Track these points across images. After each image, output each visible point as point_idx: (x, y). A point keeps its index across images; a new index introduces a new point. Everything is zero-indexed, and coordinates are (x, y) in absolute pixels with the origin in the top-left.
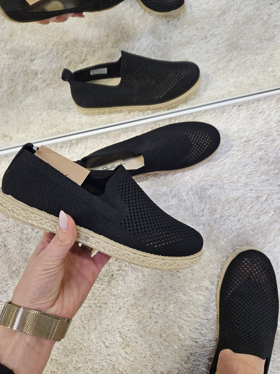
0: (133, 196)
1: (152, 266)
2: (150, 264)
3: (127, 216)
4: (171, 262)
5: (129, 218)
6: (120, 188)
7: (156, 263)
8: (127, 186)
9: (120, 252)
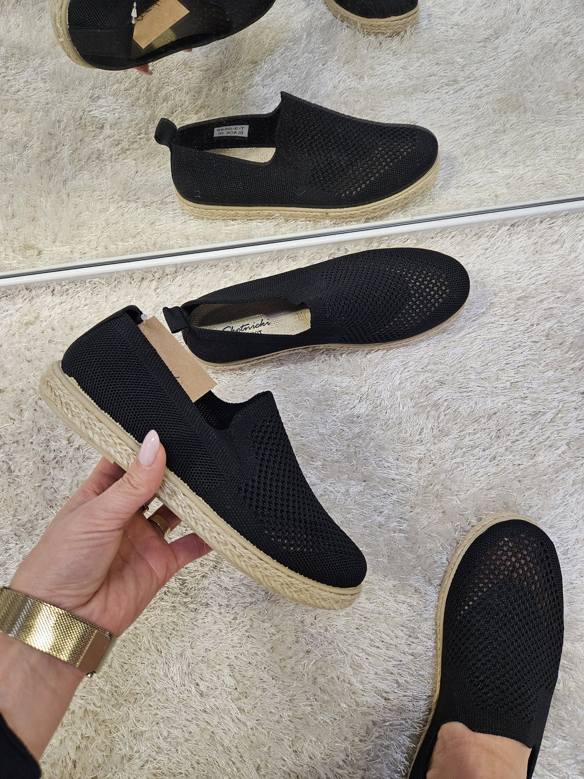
3: (253, 480)
4: (301, 586)
6: (257, 429)
7: (276, 578)
9: (221, 536)
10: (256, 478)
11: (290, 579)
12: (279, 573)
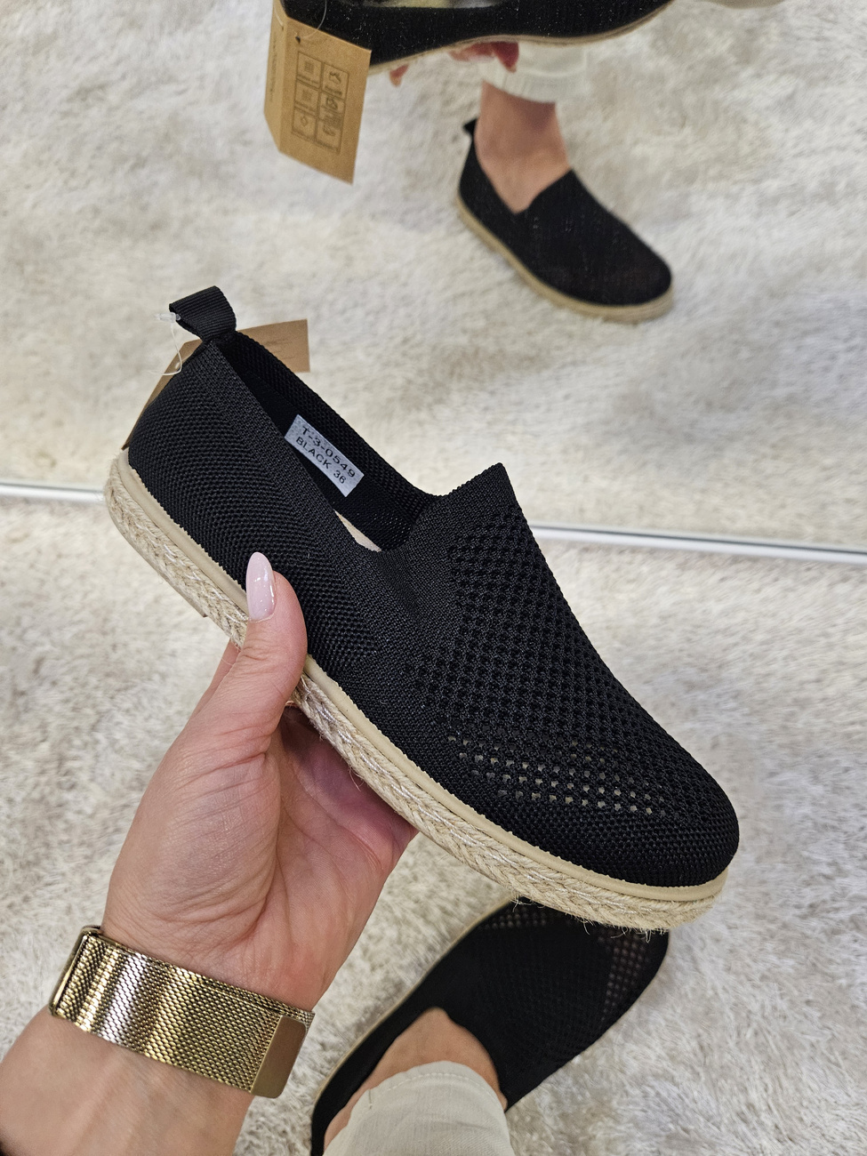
0: (495, 585)
1: (467, 855)
2: (463, 847)
3: (443, 650)
4: (546, 874)
5: (450, 658)
6: (461, 544)
7: (487, 852)
8: (488, 544)
9: (372, 759)
10: (452, 645)
11: (516, 857)
12: (491, 842)
